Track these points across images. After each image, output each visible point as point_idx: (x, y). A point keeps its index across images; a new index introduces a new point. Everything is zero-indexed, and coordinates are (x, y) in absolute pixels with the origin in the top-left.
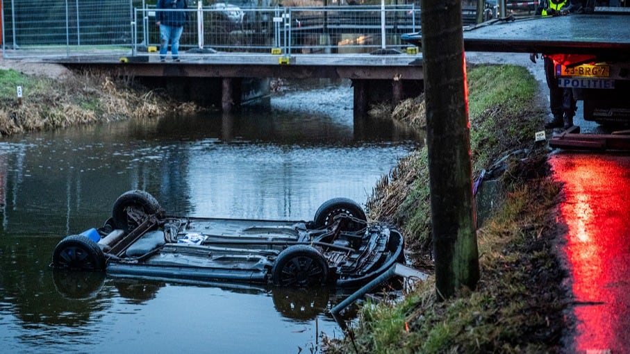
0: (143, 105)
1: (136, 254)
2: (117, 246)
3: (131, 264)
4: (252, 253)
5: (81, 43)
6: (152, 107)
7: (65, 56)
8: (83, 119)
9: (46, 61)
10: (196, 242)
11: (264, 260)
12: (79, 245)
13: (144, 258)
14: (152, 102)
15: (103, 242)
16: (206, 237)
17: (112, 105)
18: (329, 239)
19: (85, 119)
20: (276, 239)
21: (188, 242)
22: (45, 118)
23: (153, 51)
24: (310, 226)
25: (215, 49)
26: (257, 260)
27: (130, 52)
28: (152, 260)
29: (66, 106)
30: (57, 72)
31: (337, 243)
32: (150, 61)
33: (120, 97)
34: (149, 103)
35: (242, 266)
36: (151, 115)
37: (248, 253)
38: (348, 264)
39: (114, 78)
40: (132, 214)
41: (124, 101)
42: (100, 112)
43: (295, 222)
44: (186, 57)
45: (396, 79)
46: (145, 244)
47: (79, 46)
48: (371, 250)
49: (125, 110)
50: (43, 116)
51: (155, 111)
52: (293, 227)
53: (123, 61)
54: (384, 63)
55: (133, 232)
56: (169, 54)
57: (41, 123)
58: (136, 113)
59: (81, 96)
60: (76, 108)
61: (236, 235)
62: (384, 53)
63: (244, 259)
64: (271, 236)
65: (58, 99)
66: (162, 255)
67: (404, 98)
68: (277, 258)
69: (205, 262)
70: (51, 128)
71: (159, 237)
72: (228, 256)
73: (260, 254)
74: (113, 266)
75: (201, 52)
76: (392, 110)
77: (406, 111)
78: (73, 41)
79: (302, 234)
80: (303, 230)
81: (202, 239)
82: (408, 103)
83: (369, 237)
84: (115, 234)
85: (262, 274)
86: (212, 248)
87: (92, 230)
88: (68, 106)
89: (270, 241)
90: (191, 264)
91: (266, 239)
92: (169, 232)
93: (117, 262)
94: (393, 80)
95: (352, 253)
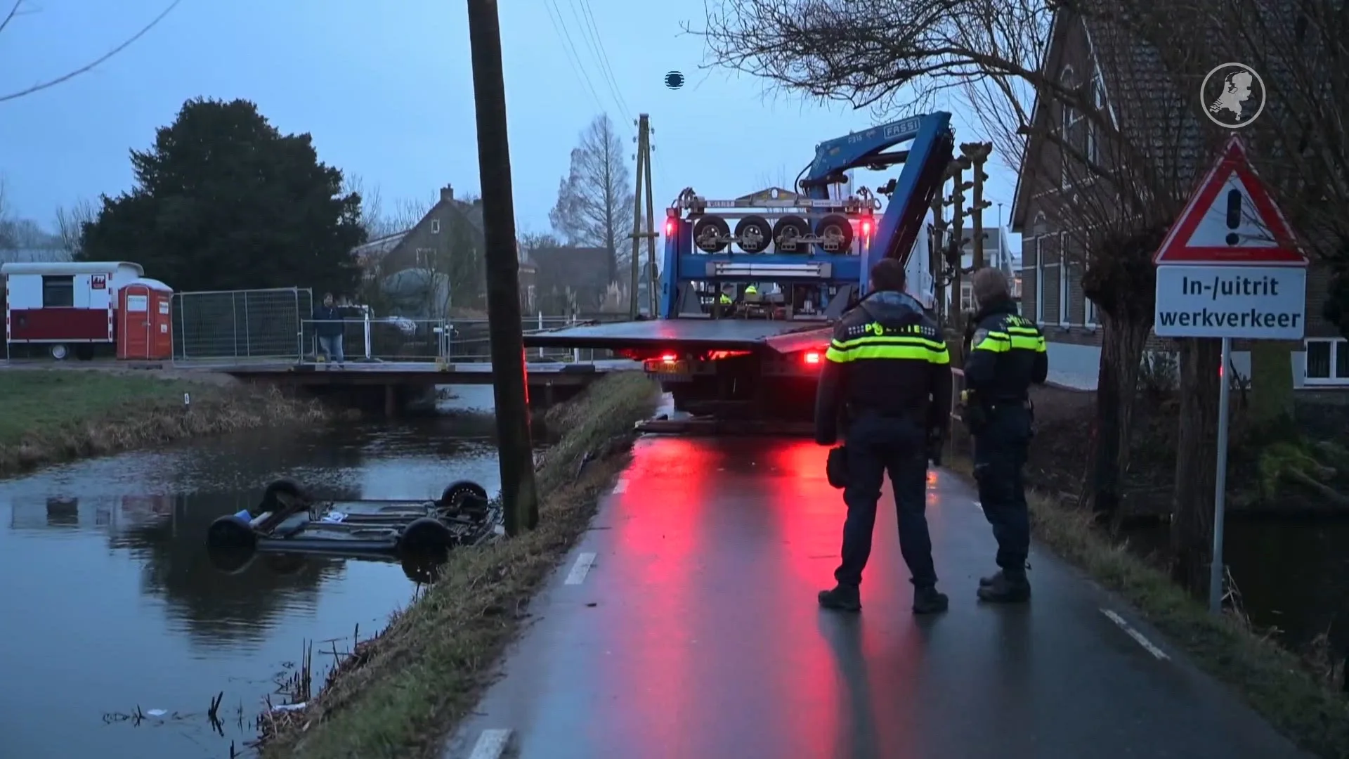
0: (309, 411)
1: (283, 531)
2: (266, 525)
3: (278, 540)
4: (387, 527)
5: (251, 354)
6: (316, 412)
7: (233, 365)
8: (250, 425)
9: (214, 371)
10: (337, 520)
11: (396, 533)
12: (232, 525)
13: (290, 534)
14: (317, 409)
15: (255, 522)
16: (346, 516)
17: (279, 411)
18: (454, 514)
19: (252, 424)
20: (408, 515)
21: (328, 520)
22: (212, 423)
23: (321, 361)
24: (437, 504)
25: (381, 358)
26: (390, 532)
27: (297, 362)
28: (297, 536)
29: (233, 412)
30: (224, 380)
31: (460, 517)
32: (317, 369)
33: (286, 404)
34: (315, 409)
35: (376, 538)
36: (317, 420)
37: (382, 527)
38: (468, 534)
39: (281, 387)
40: (281, 498)
41: (290, 407)
42: (265, 418)
43: (425, 501)
44: (351, 366)
45: (548, 384)
46: (292, 522)
47: (249, 357)
48: (488, 522)
49: (291, 416)
50: (210, 421)
51: (321, 417)
52: (423, 505)
53: (290, 370)
54: (542, 370)
55: (281, 513)
56: (334, 363)
57: (207, 428)
58: (302, 419)
59: (248, 403)
60: (243, 414)
61: (373, 513)
62: (541, 361)
63: (378, 533)
64: (403, 513)
65: (225, 406)
66: (306, 531)
67: (555, 402)
68: (405, 530)
69: (344, 536)
70: (218, 433)
71: (305, 516)
72: (364, 530)
73: (393, 528)
74: (261, 542)
75: (367, 361)
76: (545, 413)
77: (557, 413)
78: (242, 353)
79: (430, 510)
80: (432, 507)
81: (342, 517)
82: (559, 406)
83: (488, 512)
84: (265, 515)
85: (393, 544)
86: (350, 524)
87: (244, 511)
88: (235, 412)
89: (402, 517)
90: (331, 537)
91: (399, 515)
92: (314, 512)
93: (265, 538)
94: (545, 386)
95: (472, 525)
